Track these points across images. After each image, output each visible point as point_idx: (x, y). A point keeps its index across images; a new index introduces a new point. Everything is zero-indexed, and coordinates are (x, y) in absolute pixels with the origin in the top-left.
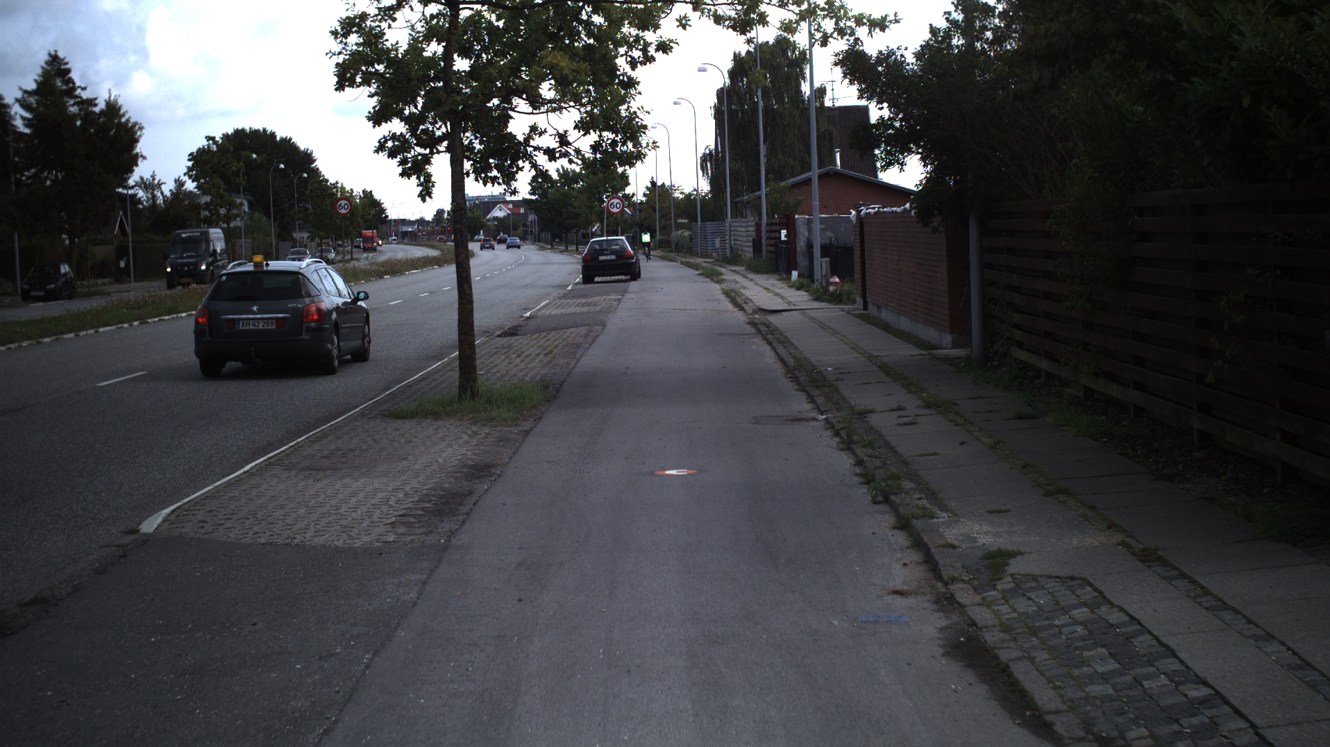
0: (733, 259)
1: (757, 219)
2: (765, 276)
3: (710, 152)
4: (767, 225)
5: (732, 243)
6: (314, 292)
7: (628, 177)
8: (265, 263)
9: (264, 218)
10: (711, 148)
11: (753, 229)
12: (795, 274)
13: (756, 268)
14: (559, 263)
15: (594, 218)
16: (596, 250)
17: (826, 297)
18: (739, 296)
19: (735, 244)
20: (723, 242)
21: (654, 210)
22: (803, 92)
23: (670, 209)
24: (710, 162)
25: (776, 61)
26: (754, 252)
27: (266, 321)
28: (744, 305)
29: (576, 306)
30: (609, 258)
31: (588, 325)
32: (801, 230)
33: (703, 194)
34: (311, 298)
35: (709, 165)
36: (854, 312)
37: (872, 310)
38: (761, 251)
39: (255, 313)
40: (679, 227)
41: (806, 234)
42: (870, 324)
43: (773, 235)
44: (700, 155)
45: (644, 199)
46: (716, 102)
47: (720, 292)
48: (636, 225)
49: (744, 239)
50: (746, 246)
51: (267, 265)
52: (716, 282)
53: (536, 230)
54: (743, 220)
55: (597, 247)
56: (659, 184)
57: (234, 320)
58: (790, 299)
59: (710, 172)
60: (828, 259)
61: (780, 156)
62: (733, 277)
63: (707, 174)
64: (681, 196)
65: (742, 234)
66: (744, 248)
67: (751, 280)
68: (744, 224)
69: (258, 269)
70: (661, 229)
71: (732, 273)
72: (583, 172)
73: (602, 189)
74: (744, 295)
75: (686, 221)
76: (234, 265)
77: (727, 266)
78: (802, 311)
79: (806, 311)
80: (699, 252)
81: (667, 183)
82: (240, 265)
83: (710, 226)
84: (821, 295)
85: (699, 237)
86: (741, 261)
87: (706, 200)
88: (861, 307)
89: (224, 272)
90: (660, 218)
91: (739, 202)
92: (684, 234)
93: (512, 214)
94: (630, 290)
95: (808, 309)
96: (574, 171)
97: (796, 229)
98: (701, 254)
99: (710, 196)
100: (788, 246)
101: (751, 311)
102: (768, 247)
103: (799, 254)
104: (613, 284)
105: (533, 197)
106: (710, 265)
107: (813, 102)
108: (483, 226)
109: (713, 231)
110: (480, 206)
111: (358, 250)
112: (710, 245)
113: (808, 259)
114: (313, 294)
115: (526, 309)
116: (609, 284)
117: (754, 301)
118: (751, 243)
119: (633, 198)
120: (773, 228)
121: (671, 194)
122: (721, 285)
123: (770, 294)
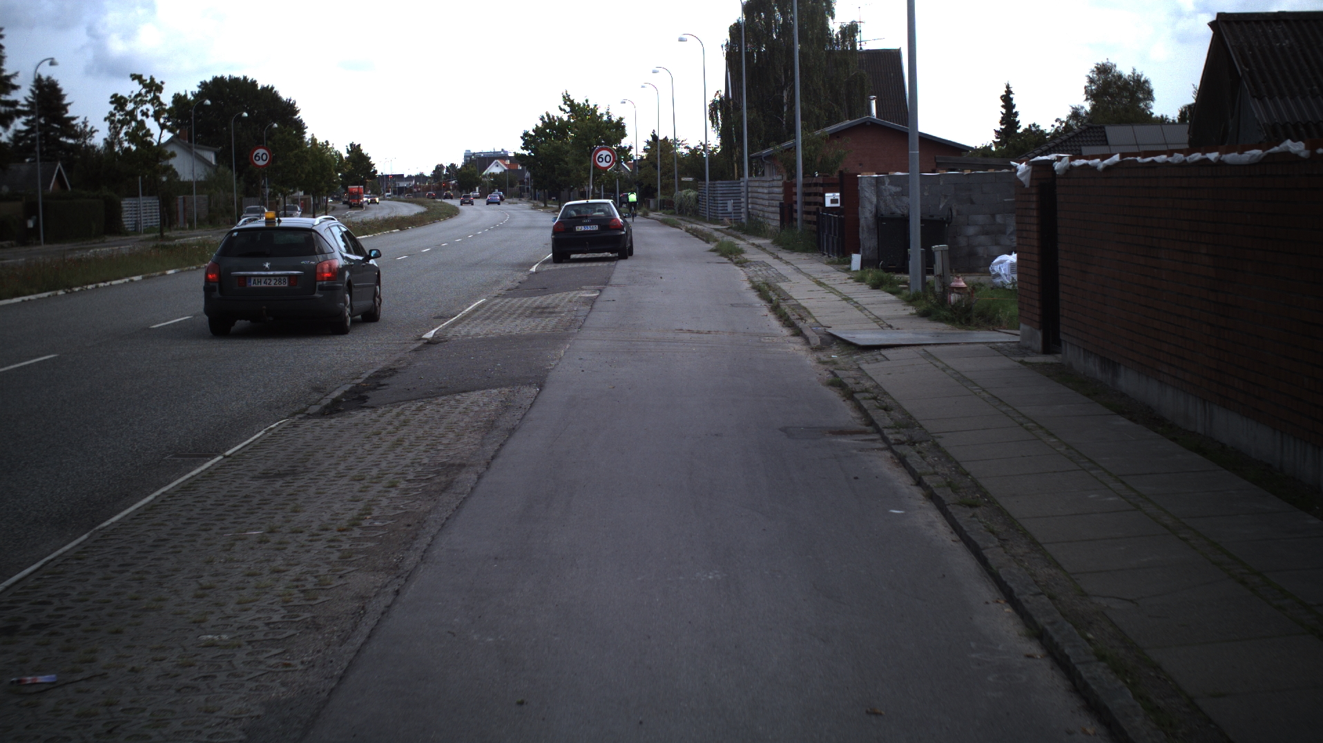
0: (753, 228)
1: (785, 178)
2: (804, 256)
3: (721, 98)
4: (805, 185)
5: (750, 206)
6: (328, 249)
7: (624, 127)
8: (277, 219)
10: (721, 94)
11: (780, 190)
12: (856, 259)
16: (572, 218)
17: (945, 313)
18: (784, 300)
19: (752, 208)
20: (737, 205)
21: (656, 167)
22: (832, 30)
23: (673, 166)
24: (723, 111)
26: (782, 220)
27: (278, 278)
28: (801, 324)
29: (519, 316)
30: (589, 228)
31: (512, 382)
32: (867, 195)
33: (711, 149)
34: (324, 255)
35: (719, 114)
38: (793, 220)
39: (266, 270)
40: (683, 186)
41: (874, 200)
43: (812, 199)
44: (709, 103)
45: (644, 154)
46: (729, 39)
47: (747, 285)
48: (635, 183)
49: (766, 203)
50: (768, 212)
51: (279, 221)
52: (736, 264)
53: (531, 187)
54: (767, 178)
55: (574, 213)
56: (661, 138)
57: (245, 277)
58: (877, 313)
59: (720, 123)
60: (946, 247)
62: (760, 256)
63: (718, 124)
64: (686, 151)
65: (761, 195)
66: (766, 214)
67: (787, 263)
68: (767, 184)
69: (270, 226)
70: (662, 188)
71: (756, 250)
72: (572, 121)
73: (593, 141)
74: (791, 298)
75: (692, 179)
76: (245, 221)
77: (745, 236)
78: (921, 348)
79: (929, 349)
80: (707, 216)
81: (671, 137)
82: (250, 221)
83: (721, 185)
84: (932, 308)
85: (707, 198)
86: (764, 231)
87: (714, 155)
88: (1040, 345)
89: (235, 228)
90: (661, 176)
91: (758, 157)
92: (689, 194)
93: (509, 170)
94: (614, 280)
95: (929, 345)
96: (560, 120)
97: (857, 191)
98: (710, 218)
99: (719, 150)
100: (842, 216)
101: (819, 343)
102: (804, 216)
103: (863, 230)
104: (594, 264)
105: (526, 152)
106: (723, 234)
107: (843, 42)
108: (478, 182)
109: (725, 192)
110: (476, 162)
111: (346, 206)
112: (720, 208)
113: (876, 236)
114: (326, 252)
115: (440, 317)
116: (589, 265)
117: (814, 314)
118: (778, 210)
119: (633, 152)
120: (813, 190)
121: (675, 148)
122: (746, 270)
123: (833, 297)
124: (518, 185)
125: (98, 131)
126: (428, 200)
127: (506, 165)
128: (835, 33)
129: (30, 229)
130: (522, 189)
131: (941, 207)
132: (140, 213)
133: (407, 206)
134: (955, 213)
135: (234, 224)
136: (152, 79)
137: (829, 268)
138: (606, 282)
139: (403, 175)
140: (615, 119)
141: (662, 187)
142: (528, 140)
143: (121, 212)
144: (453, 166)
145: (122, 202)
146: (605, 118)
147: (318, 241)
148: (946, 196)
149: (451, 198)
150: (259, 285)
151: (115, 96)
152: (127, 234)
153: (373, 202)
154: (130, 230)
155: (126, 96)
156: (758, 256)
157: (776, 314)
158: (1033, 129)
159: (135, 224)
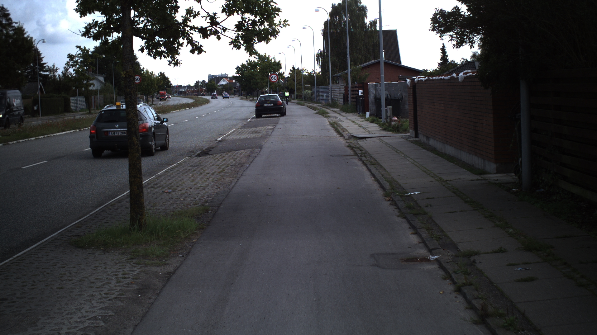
0: (333, 105)
1: (345, 85)
2: (351, 114)
3: (321, 52)
4: (352, 87)
5: (332, 96)
6: (144, 118)
7: (281, 65)
8: (121, 105)
9: (111, 85)
10: (321, 50)
11: (343, 89)
12: (368, 114)
13: (345, 109)
14: (248, 107)
15: (264, 84)
16: (263, 101)
17: (390, 128)
18: (339, 127)
19: (333, 97)
20: (327, 96)
21: (294, 80)
22: (366, 23)
23: (302, 80)
24: (321, 57)
25: (352, 8)
26: (344, 101)
27: (122, 132)
28: (343, 133)
29: (249, 133)
30: (269, 105)
31: (252, 148)
32: (371, 90)
33: (317, 73)
34: (142, 121)
35: (320, 58)
36: (410, 139)
37: (422, 138)
38: (348, 101)
39: (117, 128)
40: (306, 88)
41: (374, 92)
42: (425, 149)
43: (354, 93)
44: (316, 54)
45: (289, 75)
46: (324, 27)
47: (328, 123)
48: (285, 88)
49: (339, 95)
52: (325, 117)
53: (240, 90)
54: (338, 85)
55: (263, 99)
56: (296, 68)
57: (107, 131)
58: (369, 130)
60: (391, 107)
61: (355, 54)
62: (335, 114)
63: (320, 63)
64: (307, 74)
65: (336, 92)
66: (339, 99)
67: (344, 116)
68: (338, 87)
69: (119, 108)
71: (333, 112)
72: (259, 62)
73: (268, 70)
74: (342, 126)
75: (309, 86)
76: (107, 107)
77: (330, 108)
78: (379, 138)
79: (381, 138)
80: (316, 101)
81: (300, 68)
82: (110, 106)
83: (321, 88)
84: (387, 127)
85: (316, 93)
86: (337, 106)
87: (318, 76)
88: (414, 136)
89: (103, 110)
90: (297, 85)
91: (335, 76)
92: (308, 92)
93: (229, 83)
94: (279, 122)
95: (382, 137)
96: (254, 62)
97: (368, 89)
98: (317, 102)
99: (321, 73)
100: (364, 99)
101: (348, 138)
102: (352, 99)
103: (370, 103)
104: (272, 118)
105: (238, 75)
106: (322, 108)
107: (371, 28)
108: (216, 88)
109: (323, 91)
110: (214, 80)
111: (158, 100)
112: (321, 97)
113: (375, 106)
114: (143, 119)
115: (221, 135)
116: (270, 118)
117: (348, 131)
118: (343, 97)
119: (284, 75)
120: (355, 89)
121: (302, 73)
122: (328, 119)
123: (357, 126)
124: (233, 89)
125: (59, 69)
126: (195, 97)
127: (228, 81)
128: (368, 24)
129: (36, 110)
130: (235, 91)
131: (399, 94)
132: (78, 103)
133: (185, 99)
134: (404, 97)
135: (103, 108)
136: (85, 48)
137: (359, 118)
138: (276, 124)
139: (181, 86)
140: (277, 61)
141: (297, 89)
142: (239, 70)
143: (70, 103)
144: (203, 81)
145: (71, 99)
146: (273, 61)
147: (140, 115)
148: (400, 91)
149: (204, 95)
150: (114, 135)
151: (69, 54)
152: (73, 112)
153: (169, 97)
154: (74, 110)
155: (74, 54)
156: (334, 114)
157: (336, 131)
158: (452, 62)
159: (76, 108)
